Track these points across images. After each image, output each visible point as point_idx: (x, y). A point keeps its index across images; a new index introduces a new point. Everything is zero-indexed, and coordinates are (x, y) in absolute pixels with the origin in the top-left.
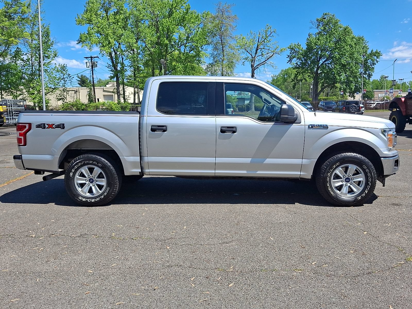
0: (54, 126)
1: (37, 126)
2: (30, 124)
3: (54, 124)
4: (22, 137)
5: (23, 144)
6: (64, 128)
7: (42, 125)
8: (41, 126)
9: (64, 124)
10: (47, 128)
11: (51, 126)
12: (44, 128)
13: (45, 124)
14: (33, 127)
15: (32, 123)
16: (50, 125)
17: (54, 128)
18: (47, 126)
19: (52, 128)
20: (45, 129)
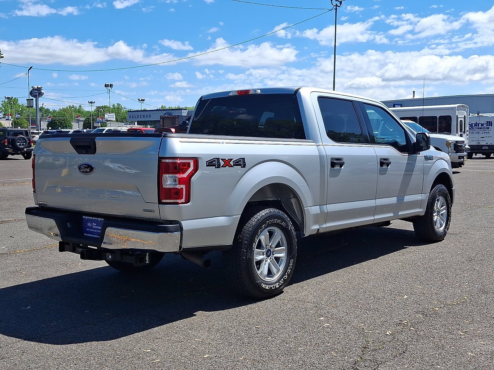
0: (232, 163)
1: (207, 163)
2: (196, 160)
3: (232, 159)
4: (183, 186)
5: (183, 200)
6: (244, 166)
7: (215, 161)
8: (214, 163)
9: (244, 158)
10: (222, 167)
11: (227, 163)
12: (219, 166)
13: (219, 158)
14: (202, 164)
15: (199, 157)
16: (227, 161)
17: (232, 166)
18: (222, 163)
19: (229, 167)
20: (219, 168)
